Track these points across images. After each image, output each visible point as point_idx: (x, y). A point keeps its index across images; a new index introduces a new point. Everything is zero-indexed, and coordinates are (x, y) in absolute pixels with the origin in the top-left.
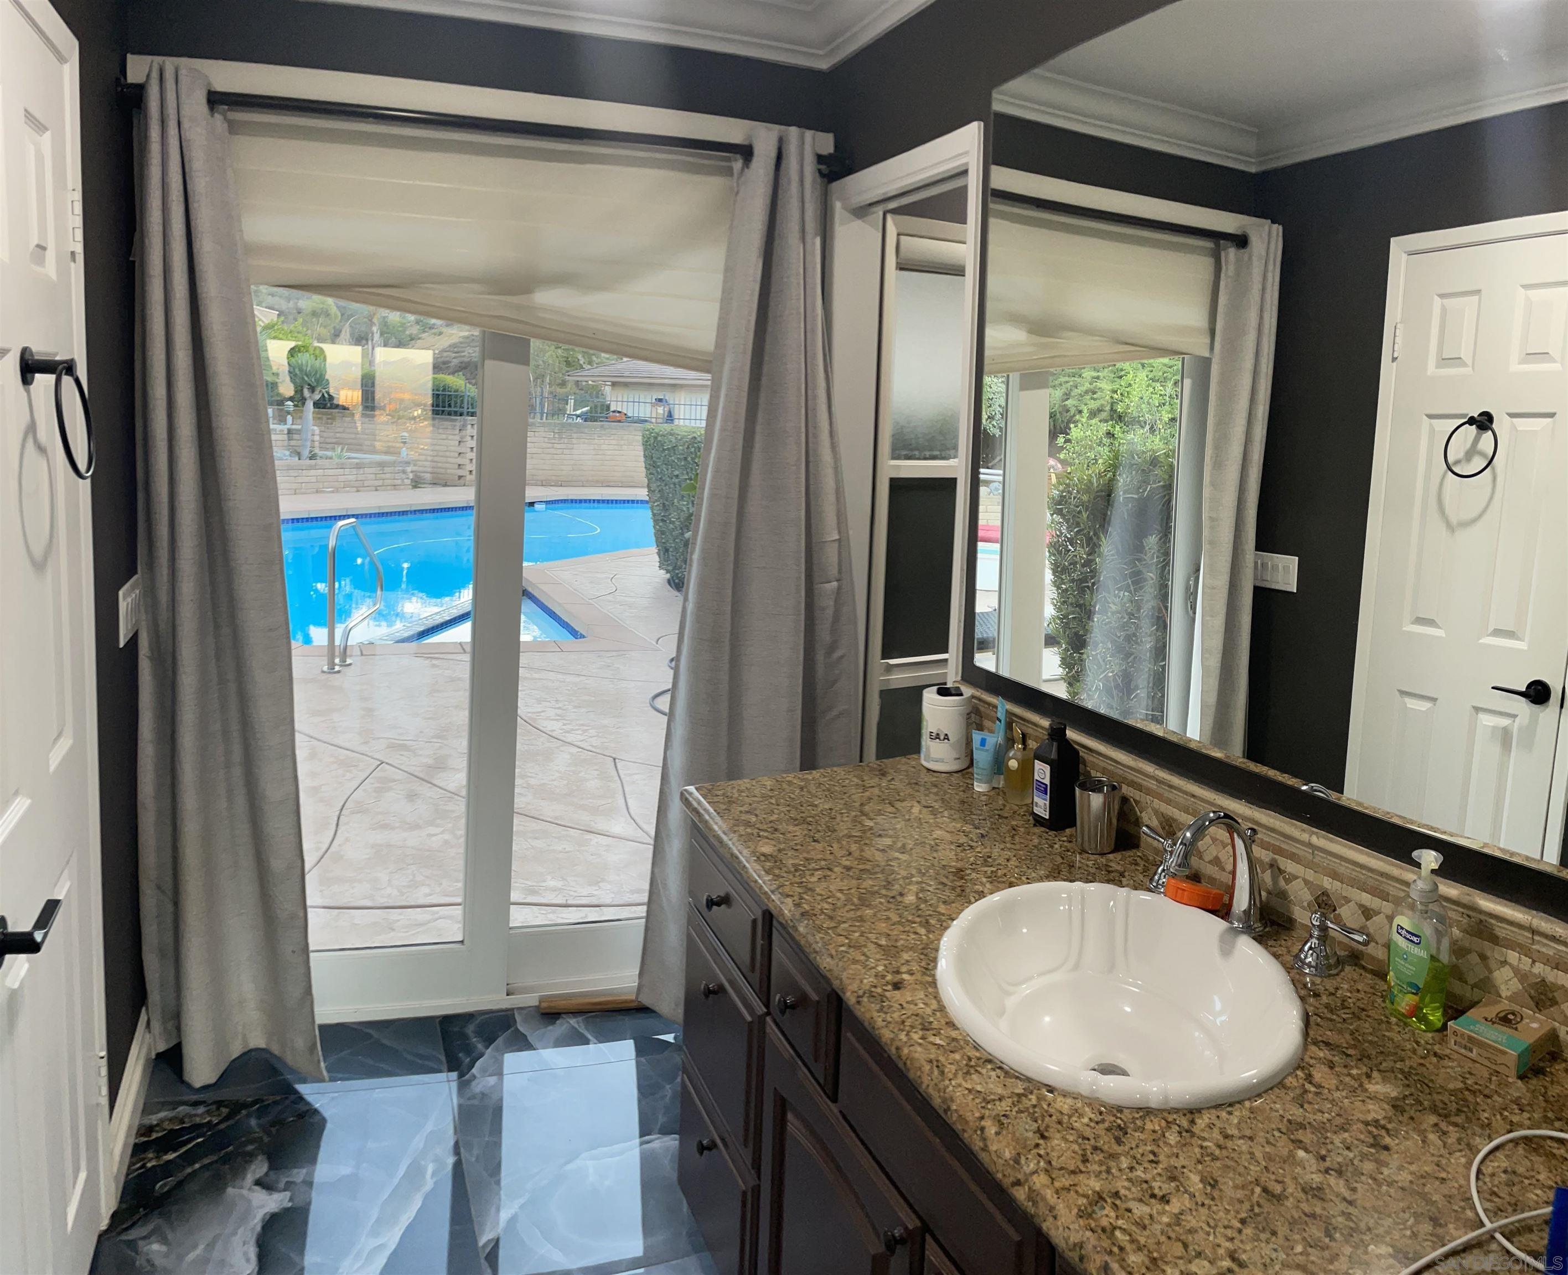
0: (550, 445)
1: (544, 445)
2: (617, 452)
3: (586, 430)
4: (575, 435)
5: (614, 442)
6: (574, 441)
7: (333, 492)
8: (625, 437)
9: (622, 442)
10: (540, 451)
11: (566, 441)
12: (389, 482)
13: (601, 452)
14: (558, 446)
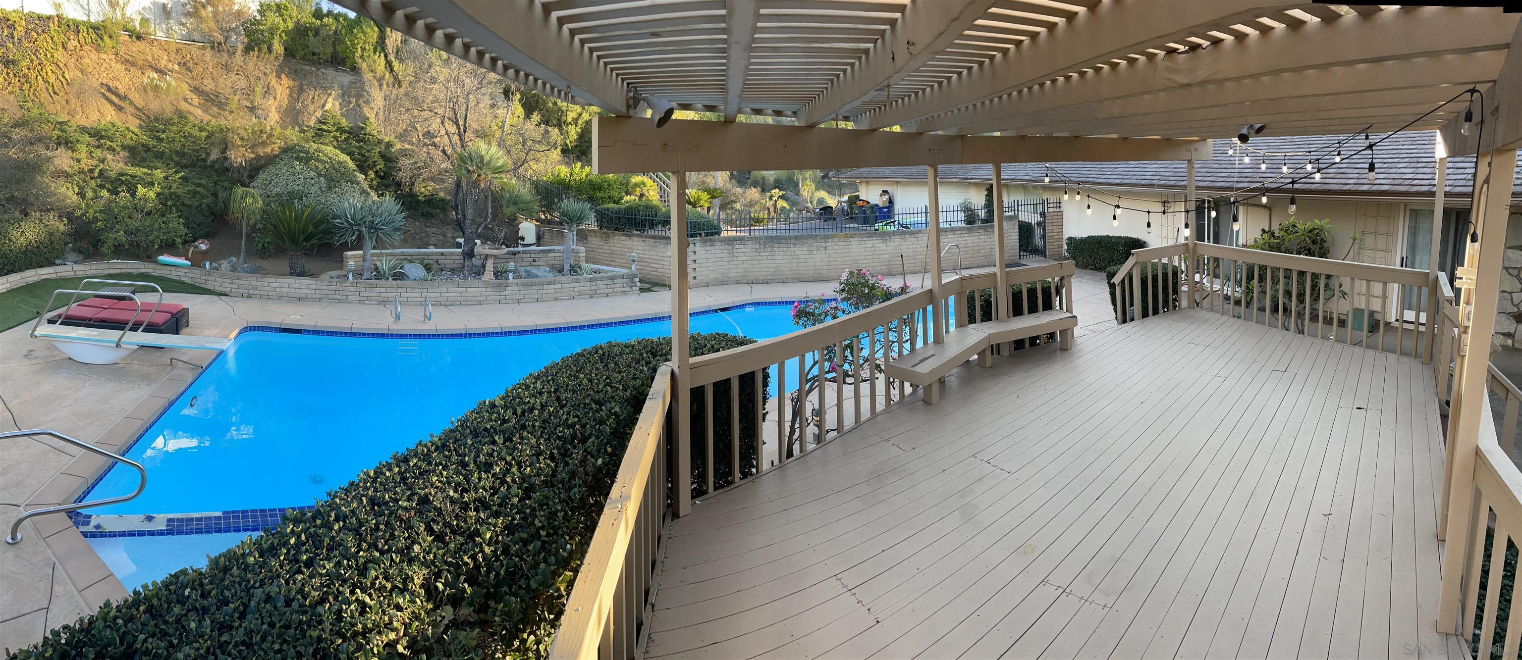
0: (757, 254)
1: (752, 254)
2: (808, 256)
3: (784, 241)
4: (776, 245)
5: (806, 249)
6: (776, 249)
7: (569, 299)
8: (815, 244)
9: (812, 249)
10: (748, 258)
11: (769, 250)
12: (619, 290)
13: (796, 257)
14: (764, 254)
